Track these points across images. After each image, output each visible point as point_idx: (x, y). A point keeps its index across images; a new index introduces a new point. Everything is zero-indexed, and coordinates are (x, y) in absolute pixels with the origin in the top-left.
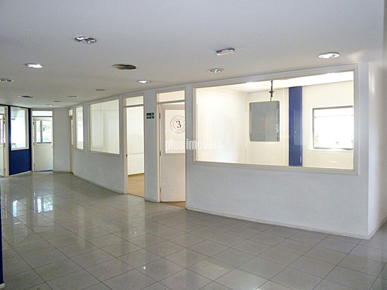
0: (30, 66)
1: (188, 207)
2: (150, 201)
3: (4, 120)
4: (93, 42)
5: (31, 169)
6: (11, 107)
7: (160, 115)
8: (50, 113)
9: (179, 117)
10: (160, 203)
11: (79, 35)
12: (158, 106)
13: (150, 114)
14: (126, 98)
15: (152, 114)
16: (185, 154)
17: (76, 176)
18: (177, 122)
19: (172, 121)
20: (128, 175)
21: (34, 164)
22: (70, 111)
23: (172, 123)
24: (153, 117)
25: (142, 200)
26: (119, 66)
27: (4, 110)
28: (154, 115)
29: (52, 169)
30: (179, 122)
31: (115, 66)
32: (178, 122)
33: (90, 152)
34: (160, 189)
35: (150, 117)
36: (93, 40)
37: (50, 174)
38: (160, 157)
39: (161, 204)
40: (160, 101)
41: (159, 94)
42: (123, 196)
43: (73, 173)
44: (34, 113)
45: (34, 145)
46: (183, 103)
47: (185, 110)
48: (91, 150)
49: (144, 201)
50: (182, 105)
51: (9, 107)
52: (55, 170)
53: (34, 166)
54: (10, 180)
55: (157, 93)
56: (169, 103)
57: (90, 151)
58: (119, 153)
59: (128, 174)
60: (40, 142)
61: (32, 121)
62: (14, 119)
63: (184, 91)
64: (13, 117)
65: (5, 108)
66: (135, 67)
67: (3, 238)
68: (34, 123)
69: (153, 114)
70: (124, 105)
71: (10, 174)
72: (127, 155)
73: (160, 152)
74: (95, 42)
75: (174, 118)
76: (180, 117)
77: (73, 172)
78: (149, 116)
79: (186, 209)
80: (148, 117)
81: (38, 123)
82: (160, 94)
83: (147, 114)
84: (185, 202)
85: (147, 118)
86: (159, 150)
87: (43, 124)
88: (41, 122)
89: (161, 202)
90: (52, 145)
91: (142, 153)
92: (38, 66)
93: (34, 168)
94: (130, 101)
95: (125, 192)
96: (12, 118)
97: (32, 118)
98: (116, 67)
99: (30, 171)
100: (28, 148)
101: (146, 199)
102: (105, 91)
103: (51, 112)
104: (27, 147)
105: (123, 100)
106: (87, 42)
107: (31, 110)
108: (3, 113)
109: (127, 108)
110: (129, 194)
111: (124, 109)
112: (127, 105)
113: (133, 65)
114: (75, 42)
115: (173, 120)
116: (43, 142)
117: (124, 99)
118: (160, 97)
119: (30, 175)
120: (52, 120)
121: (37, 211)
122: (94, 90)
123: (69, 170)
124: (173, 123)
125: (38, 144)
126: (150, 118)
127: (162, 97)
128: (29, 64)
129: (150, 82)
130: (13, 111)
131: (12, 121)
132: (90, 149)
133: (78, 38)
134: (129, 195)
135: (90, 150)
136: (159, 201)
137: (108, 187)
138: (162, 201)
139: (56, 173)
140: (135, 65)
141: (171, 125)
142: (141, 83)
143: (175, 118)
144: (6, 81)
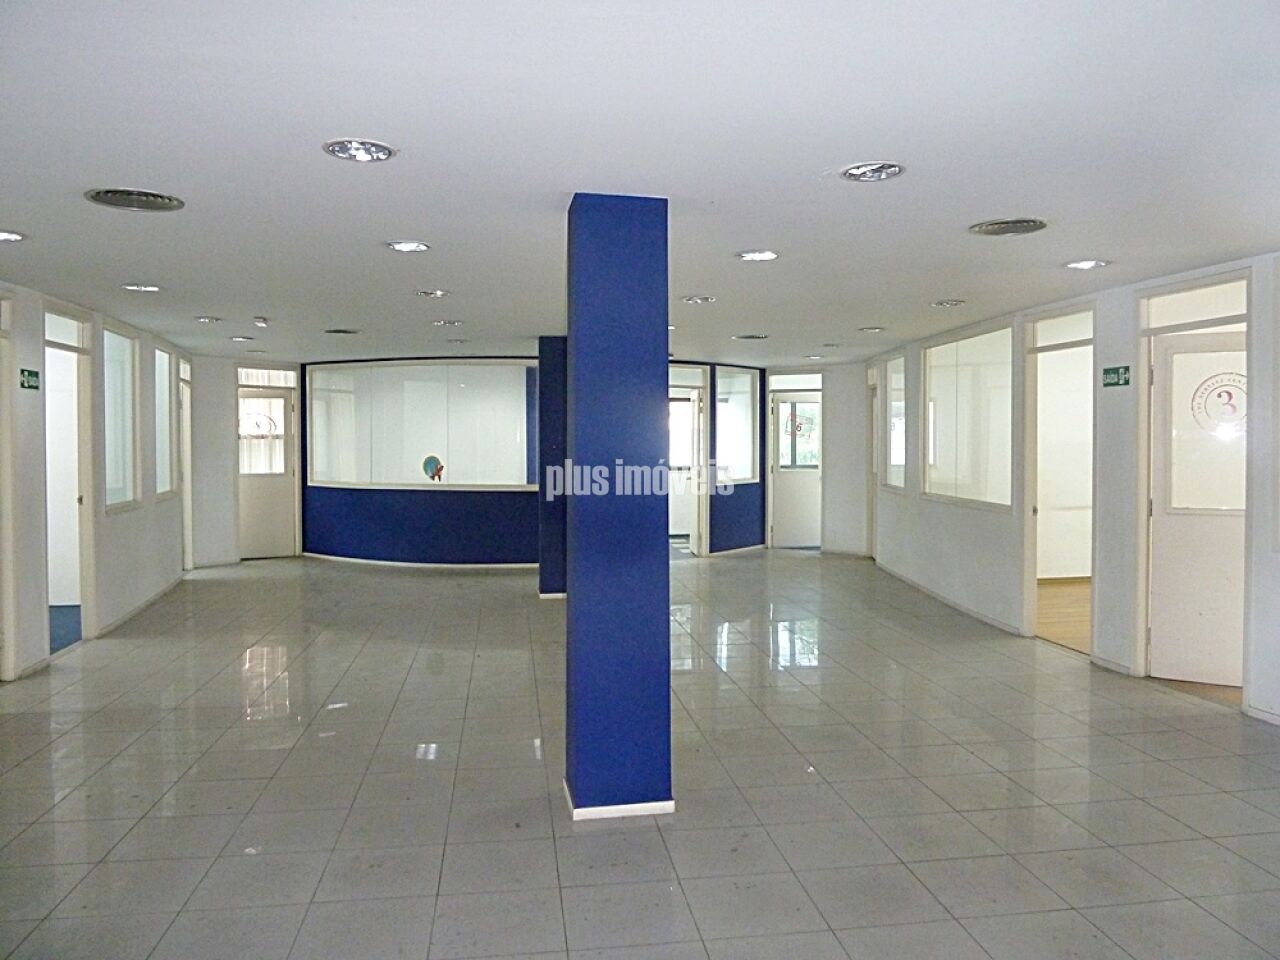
0: (748, 257)
1: (1250, 706)
2: (1107, 670)
3: (701, 404)
4: (894, 174)
5: (763, 541)
6: (717, 367)
7: (1151, 372)
8: (816, 381)
9: (1228, 376)
10: (1143, 682)
11: (853, 163)
12: (1144, 340)
13: (1116, 371)
14: (1035, 322)
15: (1121, 370)
16: (1243, 513)
17: (880, 569)
18: (1219, 396)
19: (1199, 393)
20: (1039, 580)
21: (772, 528)
22: (870, 372)
23: (1197, 399)
24: (1127, 382)
25: (1080, 662)
26: (990, 227)
27: (701, 376)
28: (1131, 375)
29: (818, 543)
30: (1230, 394)
31: (977, 229)
32: (1225, 395)
33: (924, 497)
34: (1148, 630)
35: (1116, 380)
36: (893, 169)
37: (809, 558)
38: (1148, 520)
39: (1150, 684)
40: (1154, 325)
41: (1149, 299)
42: (1019, 642)
43: (874, 560)
44: (775, 382)
45: (772, 472)
46: (1242, 327)
47: (1249, 349)
48: (927, 490)
49: (1089, 667)
50: (1238, 333)
51: (713, 366)
52: (828, 547)
53: (772, 531)
54: (711, 564)
55: (1143, 298)
56: (1186, 330)
57: (925, 493)
58: (1009, 503)
59: (1039, 576)
60: (789, 463)
61: (770, 405)
62: (726, 400)
63: (1244, 283)
64: (722, 393)
65: (704, 371)
66: (1041, 223)
67: (675, 693)
68: (775, 410)
69: (1127, 369)
70: (1029, 345)
71: (712, 550)
72: (1035, 511)
73: (1150, 503)
74: (900, 171)
75: (1209, 383)
76: (1233, 376)
77: (874, 556)
78: (1113, 376)
79: (1243, 714)
80: (1108, 381)
81: (785, 410)
82: (1155, 301)
83: (1107, 372)
84: (1241, 688)
85: (1106, 385)
86: (1146, 492)
87: (798, 413)
88: (794, 406)
89: (1149, 677)
90: (820, 474)
91: (1084, 508)
92: (769, 256)
93: (772, 537)
94: (1046, 332)
95: (1027, 630)
96: (719, 396)
97: (770, 397)
98: (979, 232)
99: (760, 546)
100: (757, 480)
101: (1095, 661)
102: (962, 304)
103: (819, 377)
104: (753, 477)
105: (1023, 330)
106: (880, 176)
107: (767, 375)
108: (700, 384)
109: (1040, 356)
110: (1040, 638)
111: (1029, 357)
112: (1040, 344)
113: (1033, 218)
114: (846, 182)
115: (1202, 390)
116: (798, 463)
117: (1030, 326)
118: (1153, 310)
119: (761, 556)
120: (820, 400)
121: (776, 661)
122: (930, 303)
123: (863, 550)
124: (1202, 401)
125: (782, 470)
126: (1117, 384)
127: (1162, 310)
128: (747, 252)
129: (1108, 263)
130: (722, 378)
131: (719, 406)
132: (924, 488)
133: (854, 172)
134: (1038, 642)
135: (921, 491)
136: (1143, 674)
137: (972, 608)
138: (1153, 675)
139: (828, 557)
140: (1040, 218)
141: (1195, 408)
142: (1076, 269)
143: (1214, 380)
144: (699, 301)
